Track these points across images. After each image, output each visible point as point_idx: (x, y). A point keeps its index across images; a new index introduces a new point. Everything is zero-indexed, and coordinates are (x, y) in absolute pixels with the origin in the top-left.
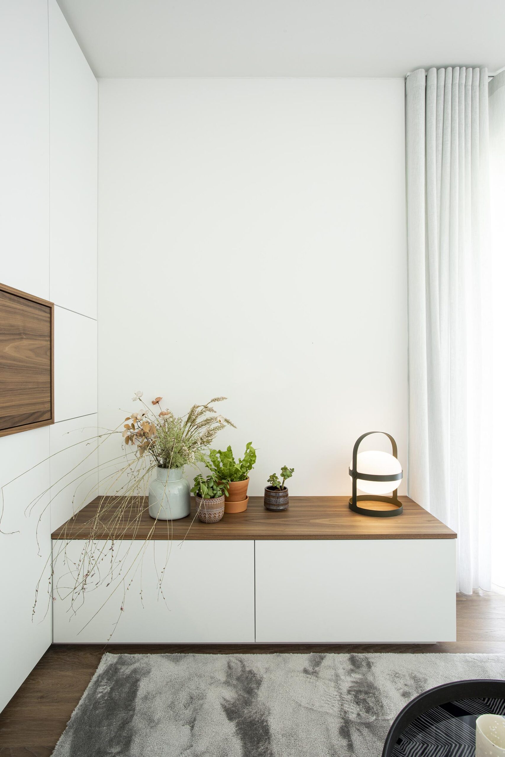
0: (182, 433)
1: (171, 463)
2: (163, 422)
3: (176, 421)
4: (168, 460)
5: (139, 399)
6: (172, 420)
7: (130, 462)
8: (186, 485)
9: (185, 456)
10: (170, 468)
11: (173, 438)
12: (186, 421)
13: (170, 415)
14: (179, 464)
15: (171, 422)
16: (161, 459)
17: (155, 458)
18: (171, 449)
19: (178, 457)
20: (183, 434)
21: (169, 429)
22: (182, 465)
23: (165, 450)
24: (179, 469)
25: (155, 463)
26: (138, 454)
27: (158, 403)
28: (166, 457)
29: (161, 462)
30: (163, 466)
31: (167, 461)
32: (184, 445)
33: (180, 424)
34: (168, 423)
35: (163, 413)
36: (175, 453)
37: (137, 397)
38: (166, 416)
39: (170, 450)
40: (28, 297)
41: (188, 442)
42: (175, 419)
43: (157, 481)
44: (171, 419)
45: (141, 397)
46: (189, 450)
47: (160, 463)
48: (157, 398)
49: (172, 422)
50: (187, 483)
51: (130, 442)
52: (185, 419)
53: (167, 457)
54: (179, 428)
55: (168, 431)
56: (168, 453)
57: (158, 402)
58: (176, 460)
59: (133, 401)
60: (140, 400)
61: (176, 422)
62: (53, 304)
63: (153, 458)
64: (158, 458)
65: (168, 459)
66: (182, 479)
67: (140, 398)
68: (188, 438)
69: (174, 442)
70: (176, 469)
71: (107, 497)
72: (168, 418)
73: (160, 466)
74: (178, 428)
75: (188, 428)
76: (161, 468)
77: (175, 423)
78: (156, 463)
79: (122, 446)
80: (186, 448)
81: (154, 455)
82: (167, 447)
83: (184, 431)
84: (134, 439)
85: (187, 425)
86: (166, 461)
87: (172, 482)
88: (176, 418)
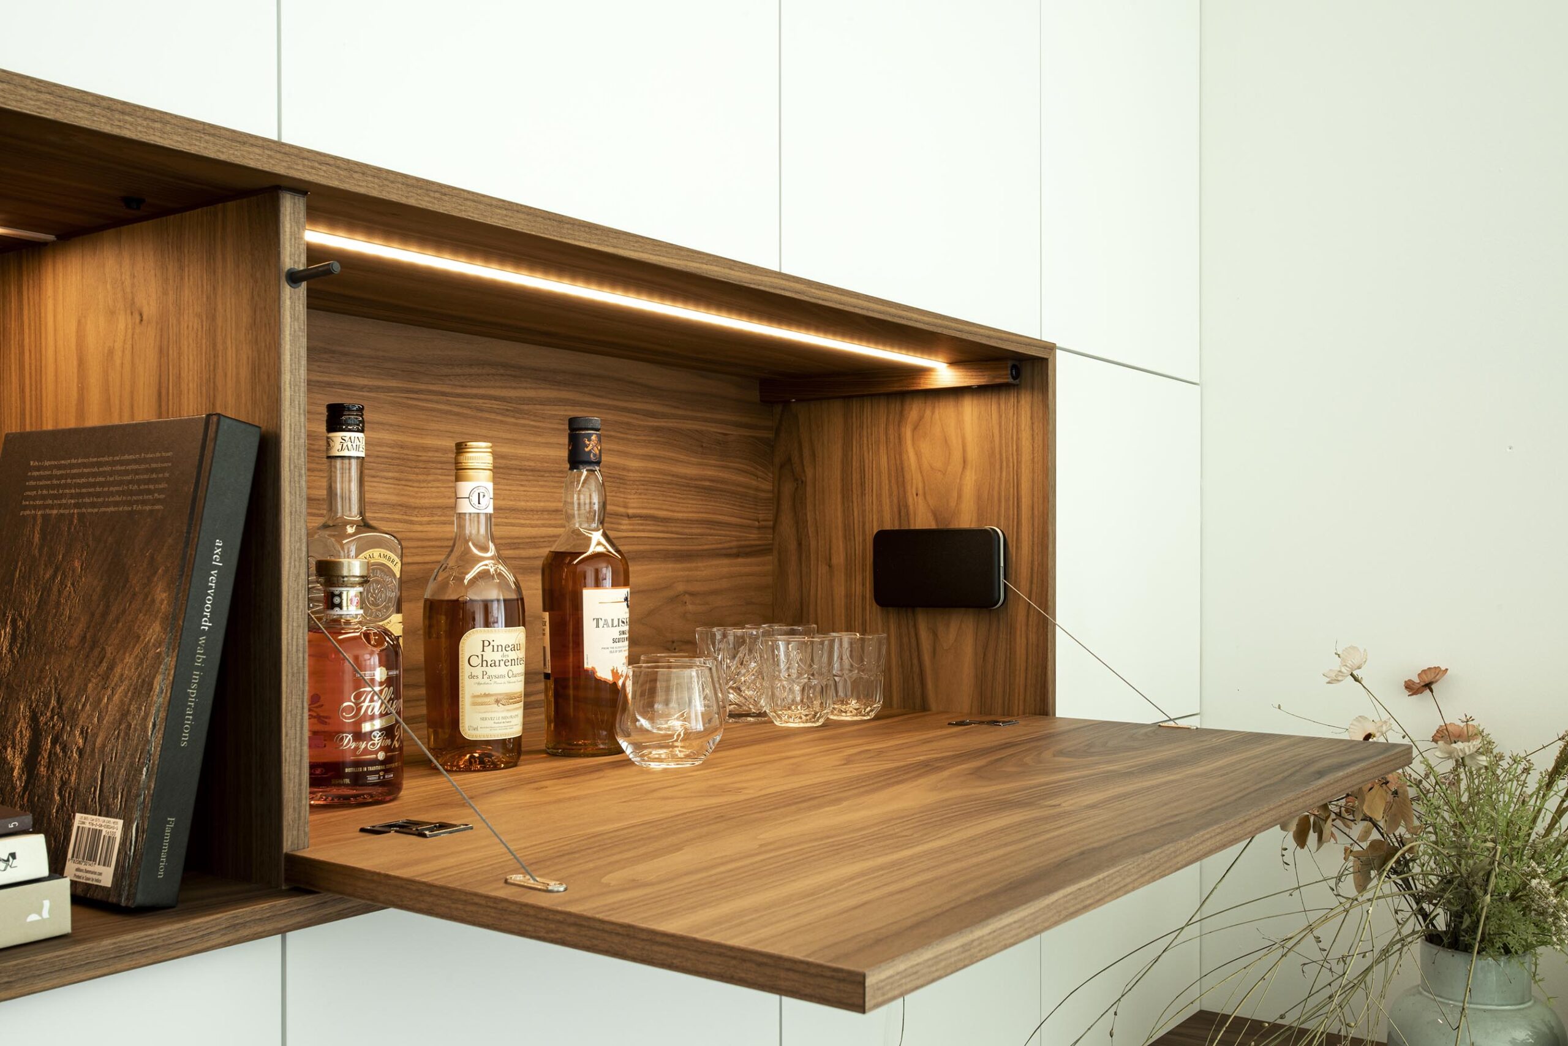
0: (1530, 818)
1: (1483, 933)
2: (1450, 764)
3: (1504, 764)
4: (1467, 922)
5: (1352, 675)
6: (1485, 764)
7: (1313, 917)
8: (1545, 1029)
9: (1542, 914)
10: (1478, 953)
11: (1489, 837)
12: (1550, 770)
13: (1477, 743)
14: (1512, 942)
15: (1483, 771)
16: (1440, 910)
17: (1415, 906)
18: (1479, 881)
19: (1511, 914)
20: (1534, 821)
21: (1475, 794)
22: (1528, 948)
23: (1456, 883)
24: (1514, 961)
25: (1414, 924)
26: (1348, 886)
27: (1432, 691)
28: (1459, 908)
29: (1441, 923)
30: (1446, 941)
31: (1464, 926)
32: (1539, 871)
33: (1523, 778)
34: (1471, 773)
35: (1449, 728)
36: (1499, 896)
37: (1343, 669)
38: (1459, 745)
39: (1474, 884)
40: (975, 334)
41: (1559, 857)
42: (1501, 758)
43: (1421, 993)
44: (1483, 760)
45: (1359, 668)
46: (1557, 894)
47: (1433, 925)
48: (1424, 671)
49: (1486, 768)
50: (1553, 1024)
51: (1312, 837)
52: (1546, 761)
53: (1463, 907)
54: (1518, 793)
55: (1472, 804)
56: (1467, 894)
57: (1428, 686)
58: (1500, 926)
59: (1329, 683)
60: (1356, 680)
61: (1504, 771)
62: (1051, 348)
63: (1406, 905)
64: (1425, 906)
65: (1466, 916)
66: (1529, 1004)
67: (1355, 673)
68: (1557, 839)
69: (1495, 855)
70: (1503, 959)
71: (1239, 1021)
72: (1472, 756)
73: (1433, 938)
74: (1511, 796)
75: (1560, 800)
76: (1438, 947)
77: (1499, 772)
78: (1418, 927)
79: (1284, 852)
80: (1548, 886)
81: (1413, 896)
82: (1463, 871)
83: (1539, 811)
84: (1328, 827)
85: (1555, 788)
86: (1461, 923)
87: (1485, 1011)
88: (1507, 755)
